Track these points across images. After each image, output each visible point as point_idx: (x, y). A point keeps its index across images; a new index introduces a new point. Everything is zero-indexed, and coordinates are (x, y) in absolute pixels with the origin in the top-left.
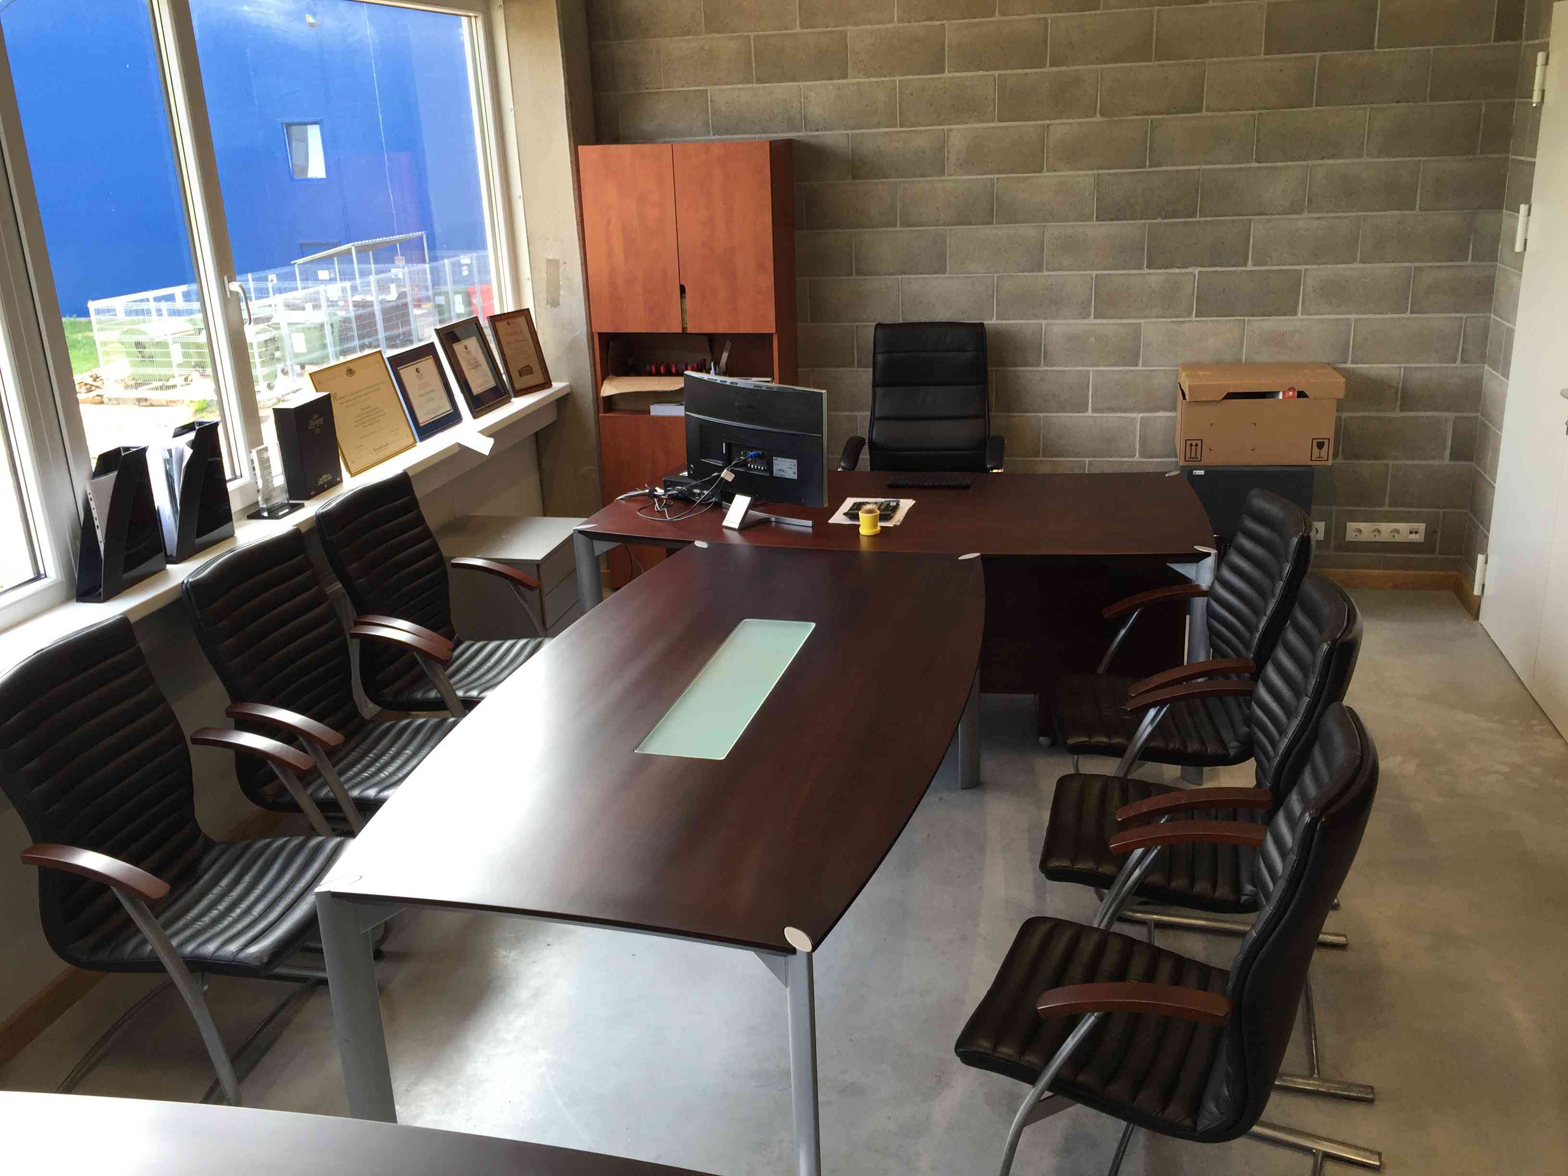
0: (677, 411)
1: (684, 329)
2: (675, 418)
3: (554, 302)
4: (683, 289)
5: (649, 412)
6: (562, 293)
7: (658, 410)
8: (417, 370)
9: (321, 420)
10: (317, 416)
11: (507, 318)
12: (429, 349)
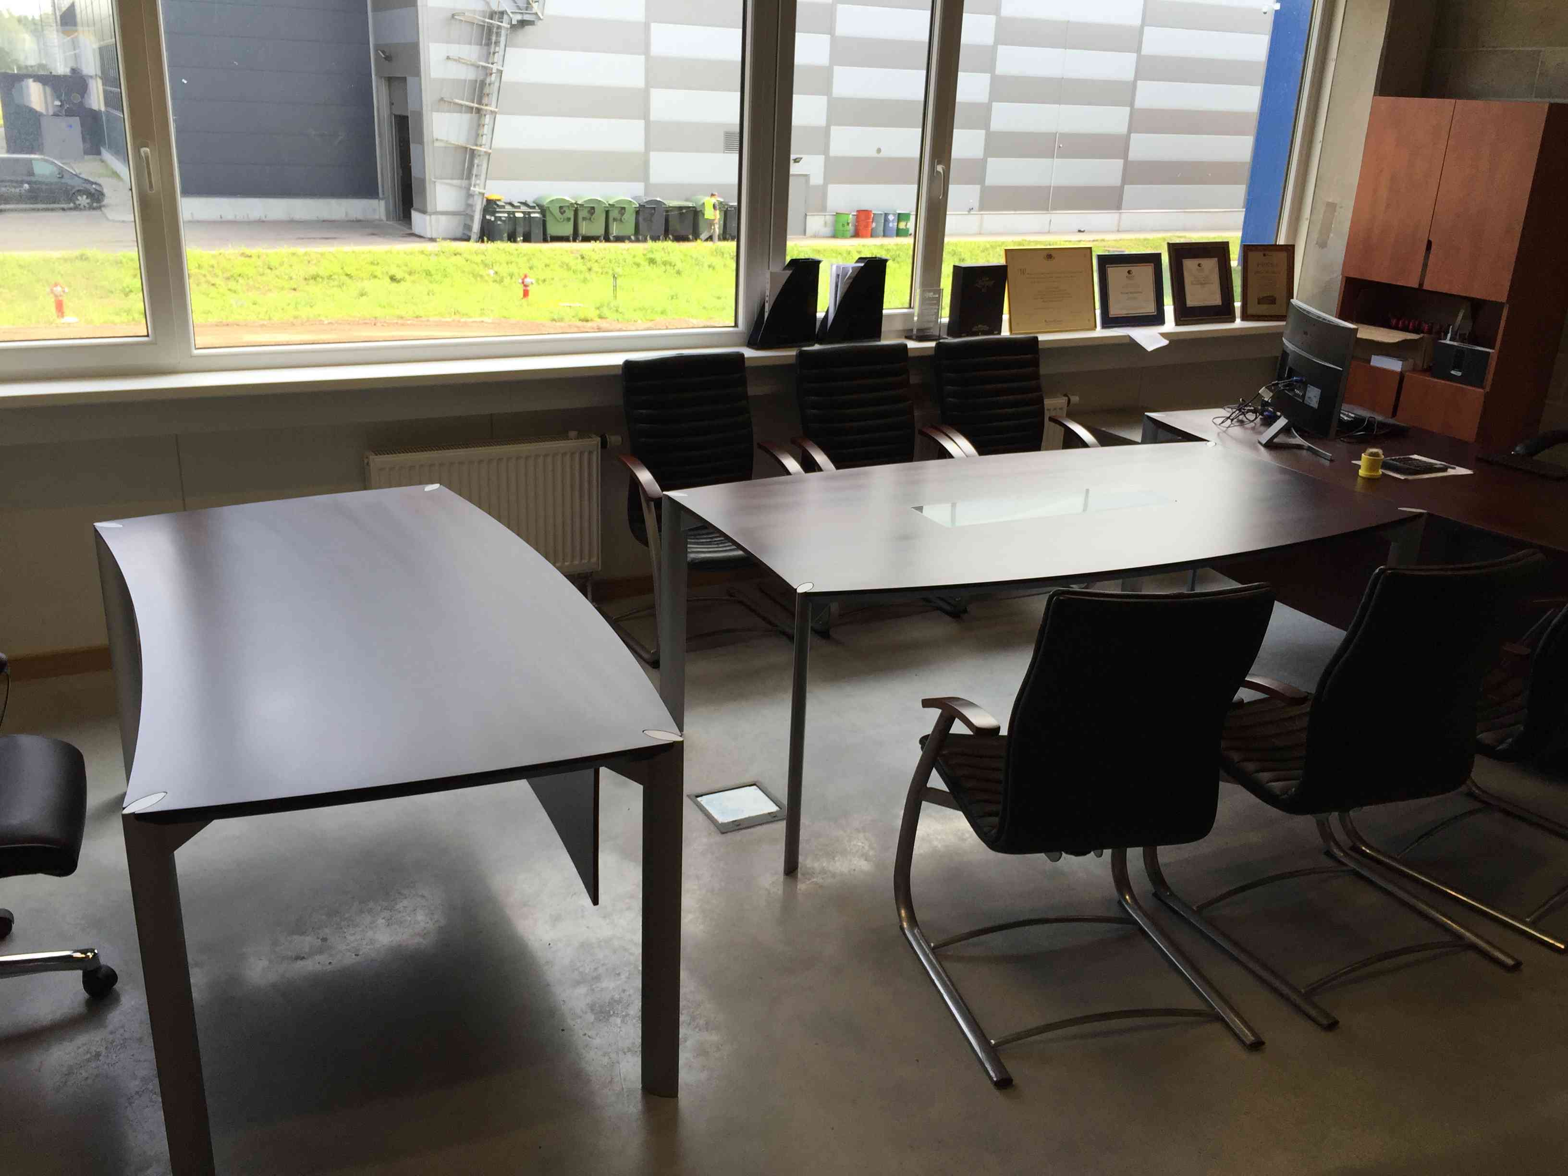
0: (1394, 365)
1: (1421, 284)
2: (1393, 372)
3: (1322, 244)
4: (1429, 244)
5: (1370, 361)
6: (1332, 235)
7: (1379, 362)
8: (1129, 272)
9: (992, 282)
10: (987, 279)
11: (1265, 250)
12: (1154, 259)
